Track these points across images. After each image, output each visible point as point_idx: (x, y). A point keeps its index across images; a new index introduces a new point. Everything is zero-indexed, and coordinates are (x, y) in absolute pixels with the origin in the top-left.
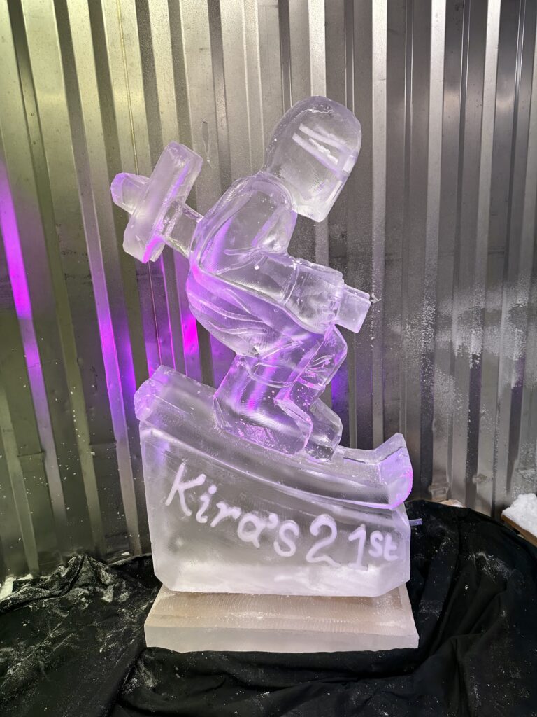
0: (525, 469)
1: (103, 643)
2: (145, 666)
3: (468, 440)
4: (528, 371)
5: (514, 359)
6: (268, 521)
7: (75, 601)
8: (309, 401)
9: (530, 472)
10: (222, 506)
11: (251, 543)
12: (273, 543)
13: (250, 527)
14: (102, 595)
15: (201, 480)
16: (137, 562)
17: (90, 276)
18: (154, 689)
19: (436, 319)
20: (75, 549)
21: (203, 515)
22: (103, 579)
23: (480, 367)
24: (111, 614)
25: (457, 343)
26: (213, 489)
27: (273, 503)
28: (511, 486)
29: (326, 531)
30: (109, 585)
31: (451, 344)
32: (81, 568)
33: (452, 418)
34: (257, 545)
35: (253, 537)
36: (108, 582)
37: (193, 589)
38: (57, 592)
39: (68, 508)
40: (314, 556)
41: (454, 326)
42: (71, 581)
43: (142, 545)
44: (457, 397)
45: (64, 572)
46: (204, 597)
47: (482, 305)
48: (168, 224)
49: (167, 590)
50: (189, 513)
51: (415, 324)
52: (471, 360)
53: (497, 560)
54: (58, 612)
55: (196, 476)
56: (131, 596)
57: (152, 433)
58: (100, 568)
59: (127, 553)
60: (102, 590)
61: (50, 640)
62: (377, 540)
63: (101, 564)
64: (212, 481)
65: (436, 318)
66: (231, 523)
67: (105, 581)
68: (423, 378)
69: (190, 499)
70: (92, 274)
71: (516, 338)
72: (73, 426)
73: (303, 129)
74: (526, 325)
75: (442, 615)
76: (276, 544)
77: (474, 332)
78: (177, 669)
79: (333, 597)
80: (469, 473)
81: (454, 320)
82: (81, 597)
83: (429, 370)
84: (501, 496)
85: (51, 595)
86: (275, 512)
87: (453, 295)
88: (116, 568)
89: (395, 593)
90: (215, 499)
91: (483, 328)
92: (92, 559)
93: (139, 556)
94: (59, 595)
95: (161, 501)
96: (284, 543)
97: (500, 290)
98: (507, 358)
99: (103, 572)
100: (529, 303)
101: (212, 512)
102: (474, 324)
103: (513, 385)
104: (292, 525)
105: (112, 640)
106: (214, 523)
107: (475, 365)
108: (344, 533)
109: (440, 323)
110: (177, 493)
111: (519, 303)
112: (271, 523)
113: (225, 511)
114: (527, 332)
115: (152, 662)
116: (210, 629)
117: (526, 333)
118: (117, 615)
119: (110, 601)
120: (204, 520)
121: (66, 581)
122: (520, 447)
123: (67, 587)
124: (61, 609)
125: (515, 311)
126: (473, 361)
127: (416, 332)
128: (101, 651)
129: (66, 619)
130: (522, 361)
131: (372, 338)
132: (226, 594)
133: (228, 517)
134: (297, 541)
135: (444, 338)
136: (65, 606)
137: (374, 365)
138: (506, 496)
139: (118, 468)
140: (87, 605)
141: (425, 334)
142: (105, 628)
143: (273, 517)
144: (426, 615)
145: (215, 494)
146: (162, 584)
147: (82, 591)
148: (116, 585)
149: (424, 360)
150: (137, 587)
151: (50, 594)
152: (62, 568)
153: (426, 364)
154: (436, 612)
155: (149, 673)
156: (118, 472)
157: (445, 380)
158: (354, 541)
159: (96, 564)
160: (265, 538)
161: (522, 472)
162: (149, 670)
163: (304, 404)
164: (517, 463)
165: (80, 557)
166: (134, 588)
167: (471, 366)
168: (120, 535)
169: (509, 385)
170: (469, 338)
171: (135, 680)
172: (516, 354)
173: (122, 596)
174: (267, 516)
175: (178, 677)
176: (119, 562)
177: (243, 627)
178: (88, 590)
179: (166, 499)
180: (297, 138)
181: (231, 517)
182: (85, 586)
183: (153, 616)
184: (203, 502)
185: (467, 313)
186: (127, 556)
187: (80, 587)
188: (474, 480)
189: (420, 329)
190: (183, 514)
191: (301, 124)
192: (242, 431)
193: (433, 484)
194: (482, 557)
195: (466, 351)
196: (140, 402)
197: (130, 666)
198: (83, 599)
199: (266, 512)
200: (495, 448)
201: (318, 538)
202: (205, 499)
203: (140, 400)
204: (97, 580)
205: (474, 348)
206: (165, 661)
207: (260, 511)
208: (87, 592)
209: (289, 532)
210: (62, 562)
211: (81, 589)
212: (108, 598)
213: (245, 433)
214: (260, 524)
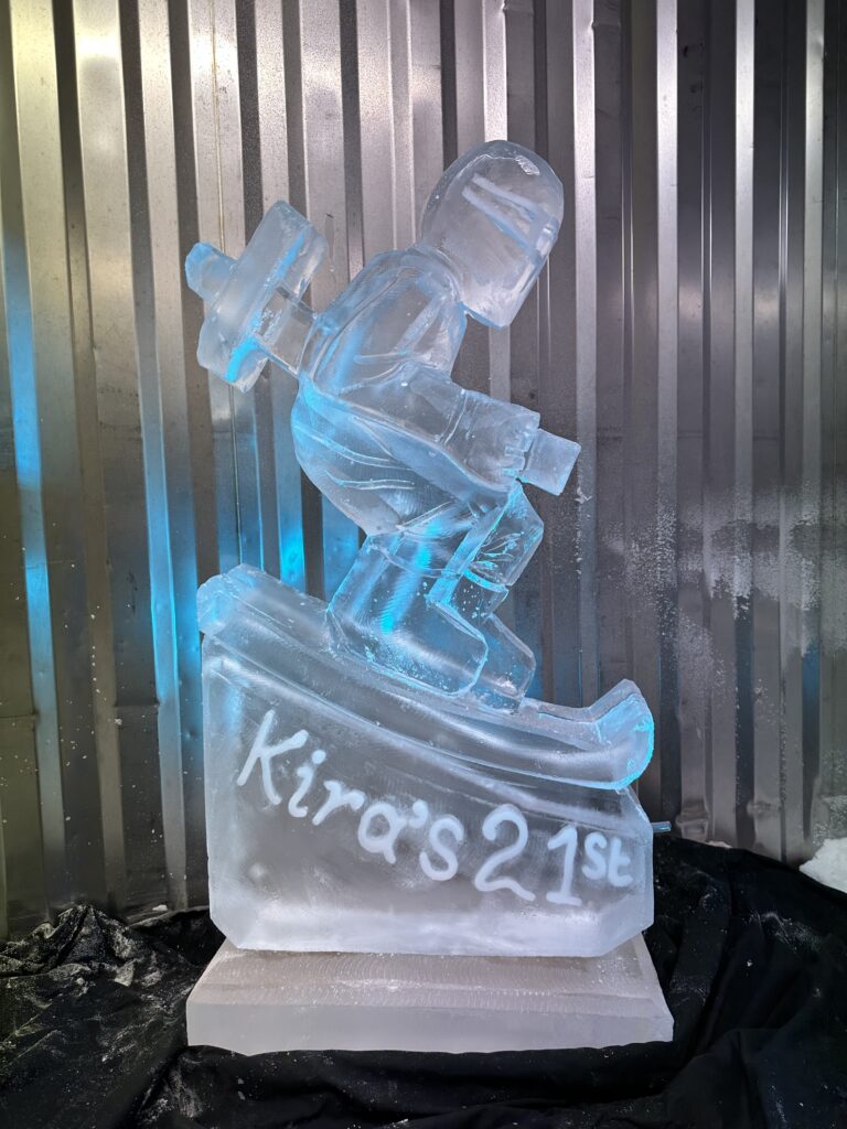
0: (831, 794)
1: (109, 1048)
2: (183, 1079)
3: (737, 739)
4: (826, 627)
5: (803, 608)
6: (411, 814)
7: (65, 982)
8: (483, 610)
9: (839, 801)
10: (333, 786)
11: (381, 856)
12: (418, 855)
13: (379, 827)
14: (114, 974)
15: (300, 739)
16: (179, 923)
17: (138, 429)
18: (196, 1119)
19: (678, 535)
20: (73, 898)
21: (300, 804)
22: (117, 949)
23: (750, 617)
24: (129, 1001)
25: (713, 577)
26: (319, 756)
27: (420, 781)
28: (812, 824)
29: (510, 830)
30: (128, 959)
31: (702, 576)
32: (80, 928)
33: (710, 700)
34: (391, 858)
35: (384, 846)
36: (125, 954)
37: (275, 947)
38: (35, 966)
39: (68, 819)
40: (490, 879)
41: (707, 549)
42: (59, 951)
43: (189, 890)
44: (717, 666)
45: (48, 930)
46: (294, 959)
47: (749, 518)
48: (270, 319)
49: (233, 948)
50: (276, 800)
51: (646, 542)
52: (736, 605)
53: (798, 924)
54: (33, 999)
55: (291, 735)
56: (165, 978)
57: (222, 663)
58: (114, 928)
59: (163, 908)
60: (115, 968)
61: (14, 1040)
62: (596, 847)
63: (115, 923)
64: (319, 741)
65: (677, 532)
66: (348, 817)
67: (120, 953)
68: (661, 630)
69: (280, 773)
70: (143, 425)
71: (804, 575)
72: (89, 672)
73: (480, 181)
74: (818, 553)
75: (711, 999)
76: (424, 858)
77: (738, 560)
78: (240, 1081)
79: (520, 958)
80: (741, 798)
81: (705, 539)
82: (76, 977)
83: (670, 616)
84: (795, 843)
85: (23, 972)
86: (423, 799)
87: (703, 500)
88: (142, 929)
89: (626, 949)
90: (323, 773)
91: (752, 555)
92: (101, 913)
93: (184, 910)
94: (39, 971)
95: (231, 778)
96: (436, 854)
97: (775, 495)
98: (791, 605)
99: (119, 936)
100: (821, 519)
101: (317, 797)
102: (738, 547)
103: (803, 652)
104: (452, 824)
105: (126, 1040)
106: (318, 818)
107: (742, 613)
108: (539, 834)
109: (685, 541)
110: (258, 762)
111: (805, 519)
112: (416, 817)
113: (340, 795)
114: (821, 565)
115: (196, 1069)
116: (303, 1008)
117: (820, 568)
118: (138, 1002)
119: (126, 983)
120: (302, 812)
121: (53, 946)
122: (821, 758)
123: (52, 959)
124: (38, 994)
125: (798, 531)
126: (739, 608)
127: (647, 555)
128: (104, 1060)
129: (46, 1010)
130: (817, 611)
131: (579, 559)
132: (334, 953)
133: (343, 806)
134: (459, 852)
135: (692, 565)
136: (47, 989)
137: (583, 603)
138: (803, 841)
139: (158, 751)
140: (85, 990)
141: (662, 559)
142: (114, 1025)
143: (420, 806)
144: (683, 995)
145: (323, 764)
146: (222, 938)
147: (77, 968)
148: (139, 961)
149: (661, 600)
150: (177, 963)
151: (22, 968)
152: (48, 926)
153: (665, 607)
154: (702, 991)
155: (190, 1092)
156: (158, 756)
157: (696, 634)
158: (556, 849)
159: (107, 922)
160: (407, 847)
161: (828, 800)
162: (190, 1086)
163: (475, 615)
164: (818, 782)
165: (80, 907)
166: (172, 965)
167: (736, 615)
168: (154, 876)
169: (798, 650)
170: (731, 570)
171: (163, 1102)
172: (805, 600)
173: (148, 978)
174: (410, 804)
175: (243, 1098)
176: (148, 922)
177: (363, 1004)
178: (90, 967)
179: (239, 773)
180: (468, 194)
181: (349, 806)
182: (85, 960)
183: (204, 986)
184: (302, 779)
185: (725, 529)
186: (164, 912)
187: (75, 962)
188: (749, 807)
189: (654, 550)
190: (267, 802)
191: (476, 175)
192: (373, 651)
193: (683, 813)
194: (772, 919)
195: (727, 591)
196: (206, 602)
197: (156, 1072)
198: (80, 981)
199: (408, 799)
200: (782, 756)
201: (493, 848)
202: (306, 773)
203: (207, 598)
204: (107, 950)
205: (739, 586)
206: (218, 1068)
207: (397, 795)
208: (87, 969)
209: (446, 835)
210: (48, 918)
211: (76, 965)
212: (124, 978)
213: (377, 655)
214: (397, 822)
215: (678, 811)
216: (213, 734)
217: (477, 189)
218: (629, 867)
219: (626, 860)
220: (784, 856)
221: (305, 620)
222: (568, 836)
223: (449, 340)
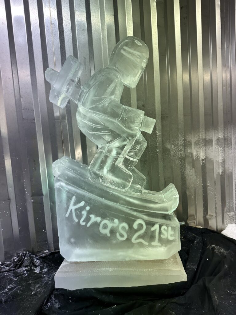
0: (230, 212)
1: (34, 290)
2: (54, 297)
3: (203, 198)
4: (226, 166)
5: (220, 161)
6: (114, 223)
7: (21, 273)
8: (131, 166)
9: (232, 214)
10: (92, 216)
11: (106, 235)
12: (116, 234)
13: (105, 227)
14: (35, 270)
15: (82, 204)
16: (52, 255)
17: (34, 120)
18: (59, 308)
19: (185, 143)
20: (22, 249)
21: (83, 221)
23: (205, 164)
24: (39, 277)
25: (195, 154)
26: (88, 208)
27: (116, 213)
28: (224, 220)
29: (141, 226)
30: (38, 266)
31: (192, 154)
32: (24, 258)
33: (195, 188)
34: (109, 235)
35: (107, 232)
36: (37, 264)
37: (78, 260)
38: (13, 269)
39: (20, 228)
40: (136, 239)
41: (193, 146)
42: (19, 264)
43: (54, 246)
44: (197, 178)
45: (16, 259)
46: (83, 263)
47: (204, 137)
49: (67, 261)
50: (76, 220)
51: (176, 145)
52: (201, 161)
53: (221, 248)
54: (12, 278)
55: (80, 202)
56: (48, 270)
58: (34, 257)
59: (47, 251)
60: (34, 268)
61: (8, 289)
62: (164, 229)
64: (88, 204)
65: (184, 142)
66: (96, 224)
67: (36, 264)
68: (181, 169)
69: (77, 213)
70: (35, 118)
71: (220, 152)
72: (24, 188)
73: (125, 48)
74: (223, 146)
75: (197, 269)
76: (118, 234)
77: (201, 149)
78: (70, 297)
79: (145, 260)
80: (205, 214)
81: (192, 143)
82: (24, 271)
83: (183, 165)
84: (220, 226)
85: (10, 270)
86: (117, 218)
87: (191, 133)
88: (42, 257)
89: (174, 257)
90: (89, 213)
91: (205, 147)
92: (30, 254)
93: (53, 252)
94: (14, 270)
95: (64, 215)
96: (121, 233)
97: (211, 130)
98: (217, 161)
99: (35, 259)
100: (224, 137)
101: (88, 219)
102: (201, 145)
103: (220, 173)
104: (125, 225)
105: (39, 288)
106: (88, 225)
107: (203, 163)
108: (149, 226)
109: (187, 144)
110: (71, 210)
111: (219, 137)
112: (115, 223)
113: (94, 218)
114: (224, 149)
115: (58, 295)
116: (86, 277)
117: (224, 150)
118: (41, 277)
119: (38, 272)
120: (84, 224)
121: (17, 263)
122: (226, 202)
123: (17, 267)
124: (14, 276)
125: (218, 140)
126: (202, 162)
127: (176, 148)
128: (33, 293)
129: (16, 281)
130: (224, 162)
131: (158, 150)
132: (94, 262)
133: (95, 221)
134: (127, 232)
135: (189, 151)
136: (16, 275)
137: (159, 163)
138: (222, 225)
139: (44, 208)
140: (27, 274)
141: (181, 149)
142: (35, 284)
143: (116, 221)
144: (190, 268)
145: (89, 210)
146: (64, 259)
147: (24, 269)
148: (41, 266)
149: (181, 161)
150: (52, 266)
151: (9, 269)
152: (16, 258)
153: (182, 162)
154: (195, 267)
155: (56, 301)
156: (44, 210)
157: (191, 170)
158: (154, 230)
159: (32, 256)
160: (113, 232)
161: (228, 213)
162: (56, 299)
163: (129, 168)
164: (226, 209)
165: (24, 252)
166: (50, 266)
167: (201, 164)
168: (44, 242)
169: (219, 173)
170: (200, 152)
171: (49, 304)
172: (220, 159)
173: (44, 270)
174: (113, 220)
175: (71, 302)
176: (43, 255)
177: (103, 275)
178: (28, 268)
179: (66, 214)
180: (122, 52)
181: (97, 221)
182: (26, 266)
183: (59, 272)
184: (83, 215)
185: (198, 140)
186: (47, 252)
187: (24, 267)
188: (207, 217)
189: (178, 147)
190: (74, 221)
191: (124, 46)
192: (101, 179)
193: (189, 219)
194: (214, 247)
195: (199, 157)
197: (47, 296)
199: (113, 219)
200: (215, 202)
201: (136, 231)
202: (84, 213)
204: (32, 263)
205: (202, 156)
206: (64, 294)
207: (110, 218)
209: (123, 228)
210: (15, 255)
213: (102, 180)
214: (110, 225)
215: (188, 218)
216: (58, 203)
217: (125, 50)
218: (173, 234)
219: (172, 233)
220: (217, 229)
221: (83, 171)
222: (157, 227)
223: (119, 92)
